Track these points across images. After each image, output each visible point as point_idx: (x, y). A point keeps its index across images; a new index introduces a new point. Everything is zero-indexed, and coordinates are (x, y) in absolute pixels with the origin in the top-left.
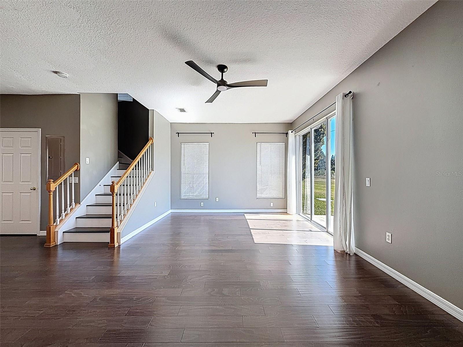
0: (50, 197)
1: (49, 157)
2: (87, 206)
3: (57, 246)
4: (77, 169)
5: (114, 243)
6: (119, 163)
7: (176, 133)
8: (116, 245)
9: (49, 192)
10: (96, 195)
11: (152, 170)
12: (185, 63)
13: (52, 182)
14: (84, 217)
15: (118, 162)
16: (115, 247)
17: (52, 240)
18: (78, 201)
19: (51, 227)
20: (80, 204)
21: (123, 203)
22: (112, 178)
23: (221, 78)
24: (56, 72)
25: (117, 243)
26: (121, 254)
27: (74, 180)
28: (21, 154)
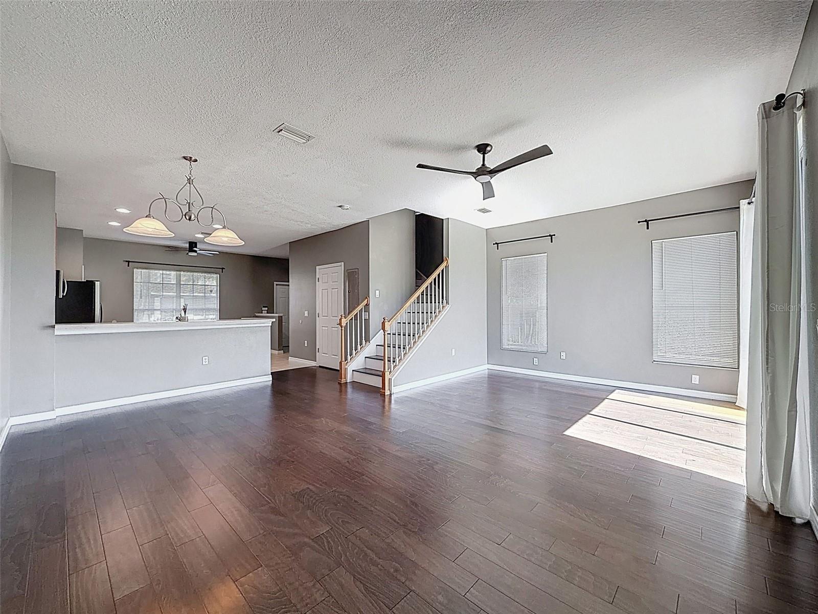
0: (342, 332)
1: (349, 292)
2: (377, 345)
3: (347, 383)
4: (367, 303)
5: (385, 389)
7: (494, 244)
8: (387, 393)
9: (341, 327)
11: (447, 303)
12: (417, 167)
13: (342, 317)
14: (374, 357)
16: (386, 394)
17: (343, 377)
18: (368, 340)
19: (343, 363)
20: (370, 343)
21: (403, 346)
23: (482, 163)
24: (340, 206)
25: (389, 391)
26: (393, 406)
27: (364, 315)
28: (332, 289)
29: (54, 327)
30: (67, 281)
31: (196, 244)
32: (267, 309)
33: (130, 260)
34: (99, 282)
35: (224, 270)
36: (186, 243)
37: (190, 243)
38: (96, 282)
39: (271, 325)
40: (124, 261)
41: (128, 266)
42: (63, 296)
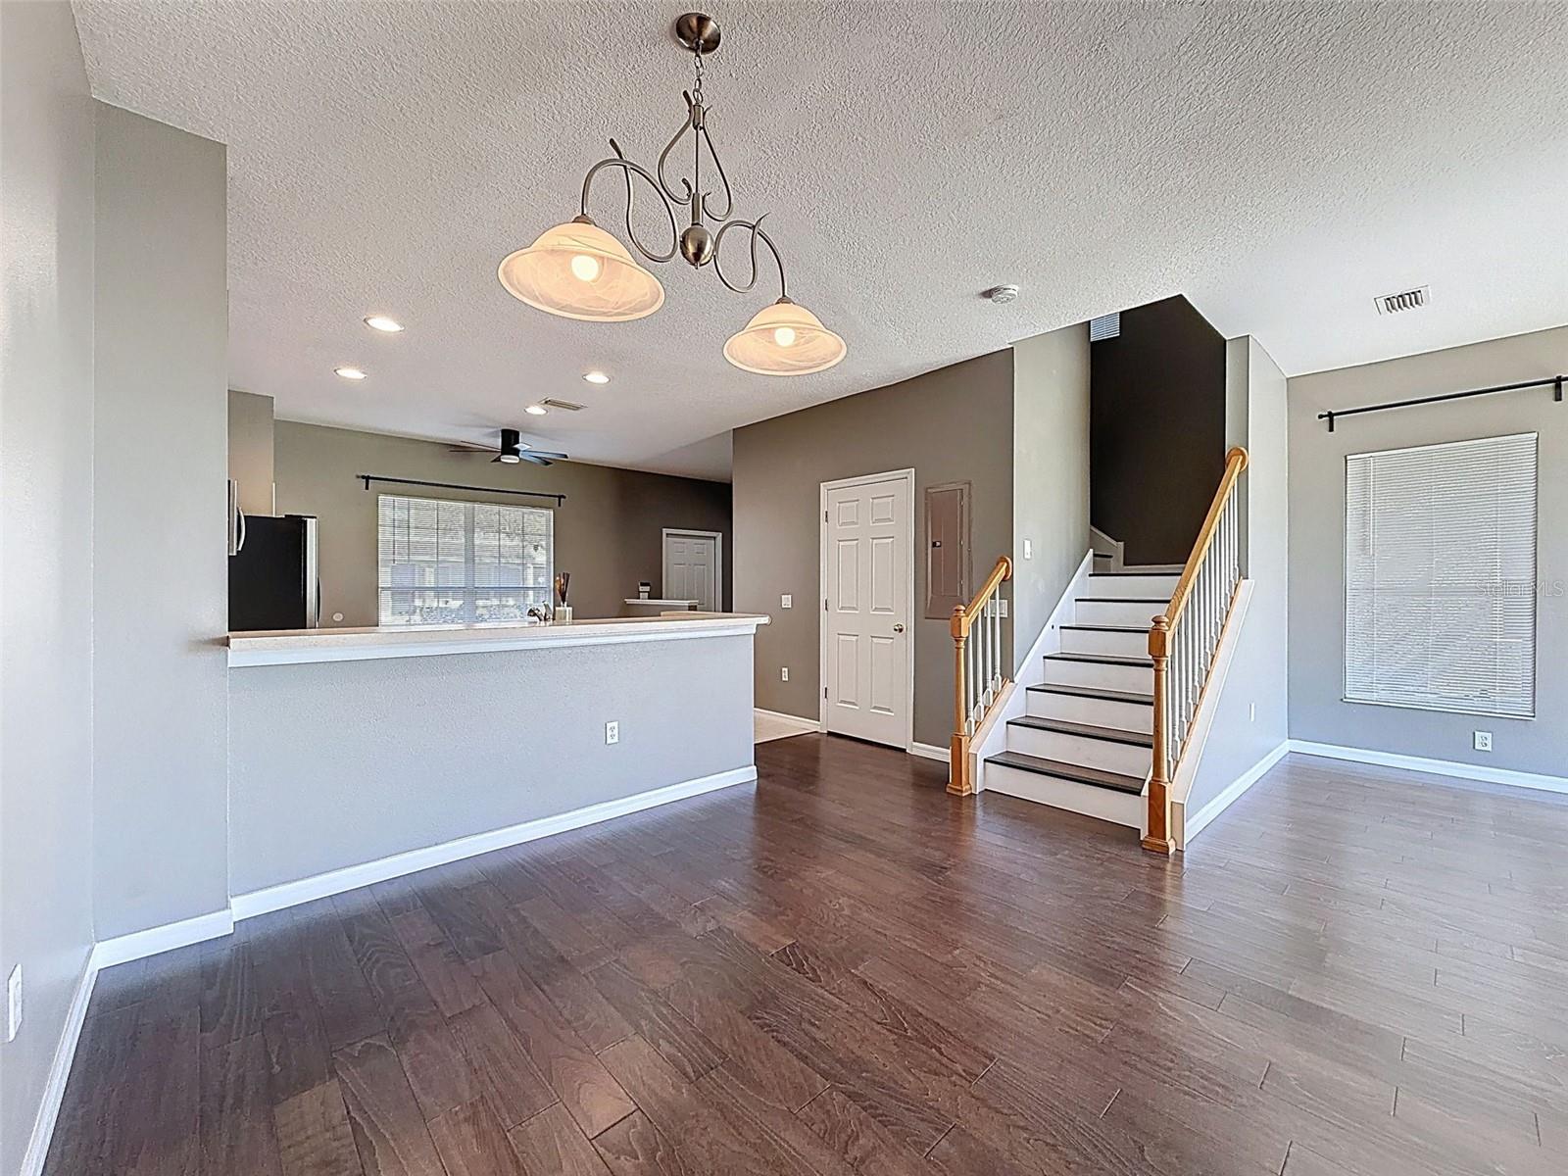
0: (958, 654)
1: (934, 545)
2: (1027, 688)
3: (973, 796)
4: (1006, 576)
5: (1164, 838)
6: (1095, 555)
7: (1321, 417)
8: (1171, 847)
9: (956, 640)
10: (1045, 658)
11: (1240, 575)
13: (962, 614)
15: (1091, 550)
16: (1169, 851)
18: (1008, 675)
19: (963, 739)
20: (1013, 682)
22: (1078, 603)
24: (988, 294)
25: (1172, 841)
27: (1000, 609)
28: (873, 539)
29: (226, 642)
30: (245, 517)
31: (517, 434)
32: (647, 589)
33: (371, 476)
34: (314, 520)
35: (562, 499)
36: (495, 436)
37: (504, 432)
38: (309, 520)
39: (754, 631)
40: (358, 477)
41: (367, 488)
42: (238, 552)
